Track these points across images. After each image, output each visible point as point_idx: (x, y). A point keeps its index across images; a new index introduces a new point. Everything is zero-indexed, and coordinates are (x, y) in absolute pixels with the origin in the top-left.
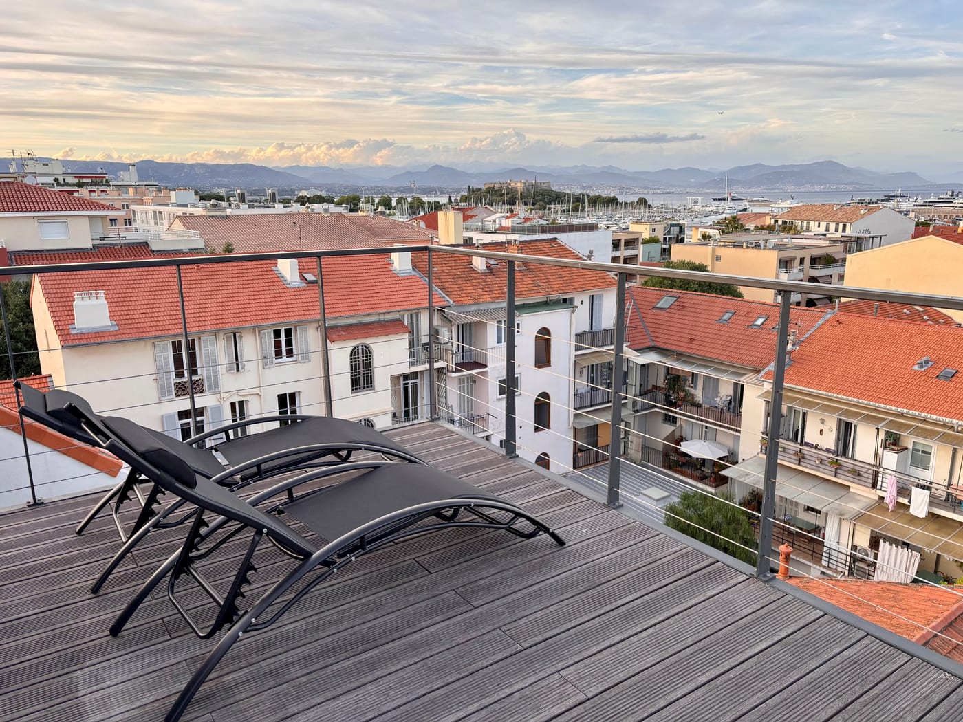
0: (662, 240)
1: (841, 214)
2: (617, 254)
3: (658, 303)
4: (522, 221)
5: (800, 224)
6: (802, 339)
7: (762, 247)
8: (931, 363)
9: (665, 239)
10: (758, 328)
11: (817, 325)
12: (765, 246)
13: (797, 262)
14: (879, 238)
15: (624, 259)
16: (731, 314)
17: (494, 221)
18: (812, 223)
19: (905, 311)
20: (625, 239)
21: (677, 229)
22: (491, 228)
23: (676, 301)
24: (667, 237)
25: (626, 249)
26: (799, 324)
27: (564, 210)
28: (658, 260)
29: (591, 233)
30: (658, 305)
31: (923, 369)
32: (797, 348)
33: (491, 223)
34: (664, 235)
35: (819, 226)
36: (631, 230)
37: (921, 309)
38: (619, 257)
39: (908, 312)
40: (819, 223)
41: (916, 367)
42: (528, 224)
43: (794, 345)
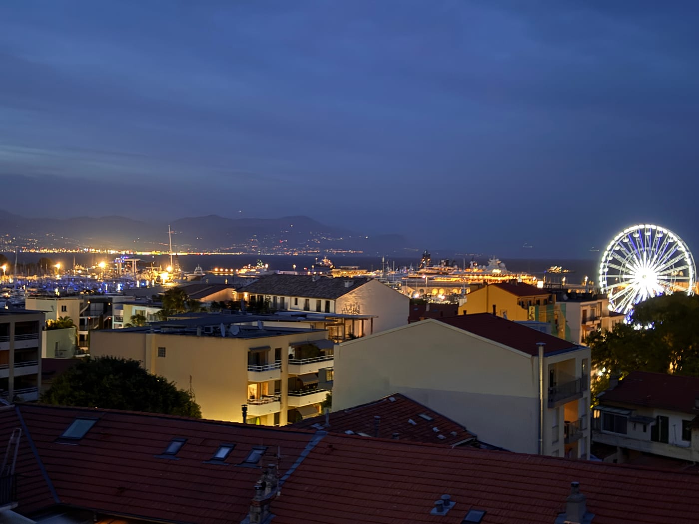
0: (77, 323)
1: (322, 287)
3: (65, 430)
5: (272, 300)
6: (284, 478)
7: (223, 334)
8: (452, 504)
9: (82, 321)
10: (221, 463)
11: (304, 454)
12: (226, 332)
13: (272, 354)
14: (370, 320)
15: (15, 354)
16: (179, 444)
18: (287, 299)
19: (411, 421)
20: (16, 323)
21: (100, 306)
23: (94, 426)
24: (85, 318)
25: (17, 339)
26: (279, 455)
28: (72, 355)
30: (66, 434)
31: (444, 513)
32: (279, 493)
34: (81, 315)
35: (296, 304)
36: (27, 307)
37: (429, 418)
38: (8, 351)
39: (414, 423)
40: (296, 300)
41: (434, 511)
43: (274, 487)
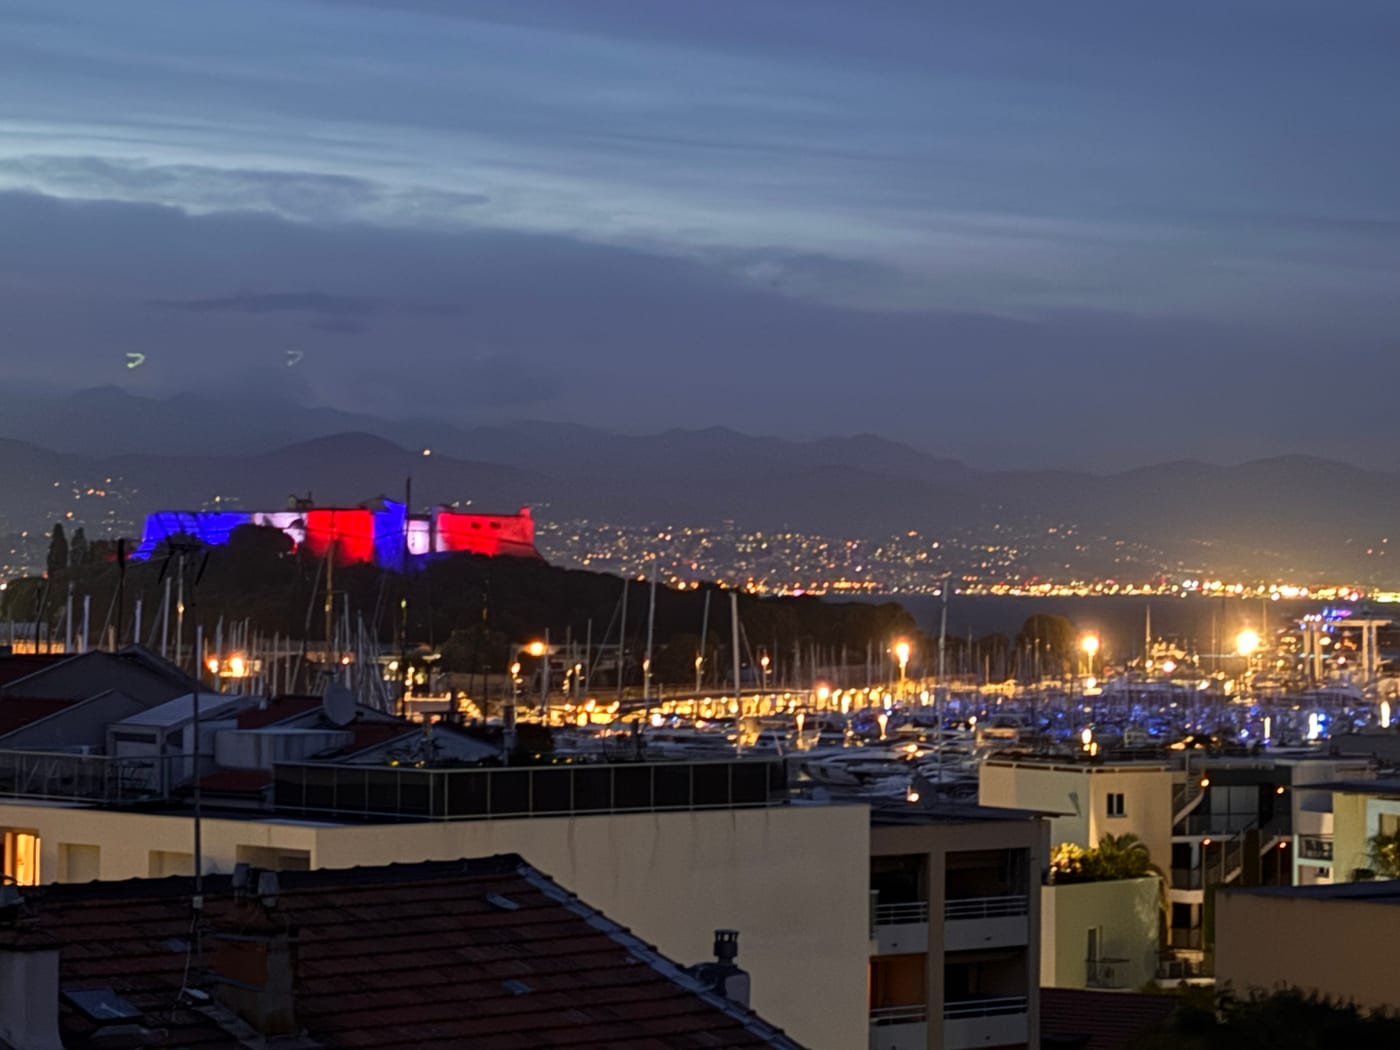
0: (1163, 859)
2: (911, 938)
4: (340, 739)
9: (1181, 854)
15: (948, 969)
17: (175, 737)
21: (1246, 797)
22: (153, 779)
27: (612, 674)
28: (1145, 978)
29: (750, 821)
33: (152, 749)
34: (1178, 831)
36: (986, 798)
38: (922, 958)
42: (367, 761)
